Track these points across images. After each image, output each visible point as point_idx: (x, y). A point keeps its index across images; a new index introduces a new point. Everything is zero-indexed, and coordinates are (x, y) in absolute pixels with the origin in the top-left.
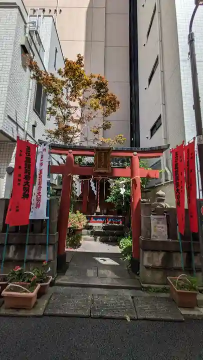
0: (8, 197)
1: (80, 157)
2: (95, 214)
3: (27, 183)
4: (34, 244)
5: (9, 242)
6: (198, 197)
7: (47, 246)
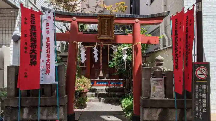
0: (17, 64)
1: (82, 24)
2: (98, 78)
3: (34, 51)
4: (46, 106)
5: (23, 105)
6: (193, 61)
7: (58, 107)
